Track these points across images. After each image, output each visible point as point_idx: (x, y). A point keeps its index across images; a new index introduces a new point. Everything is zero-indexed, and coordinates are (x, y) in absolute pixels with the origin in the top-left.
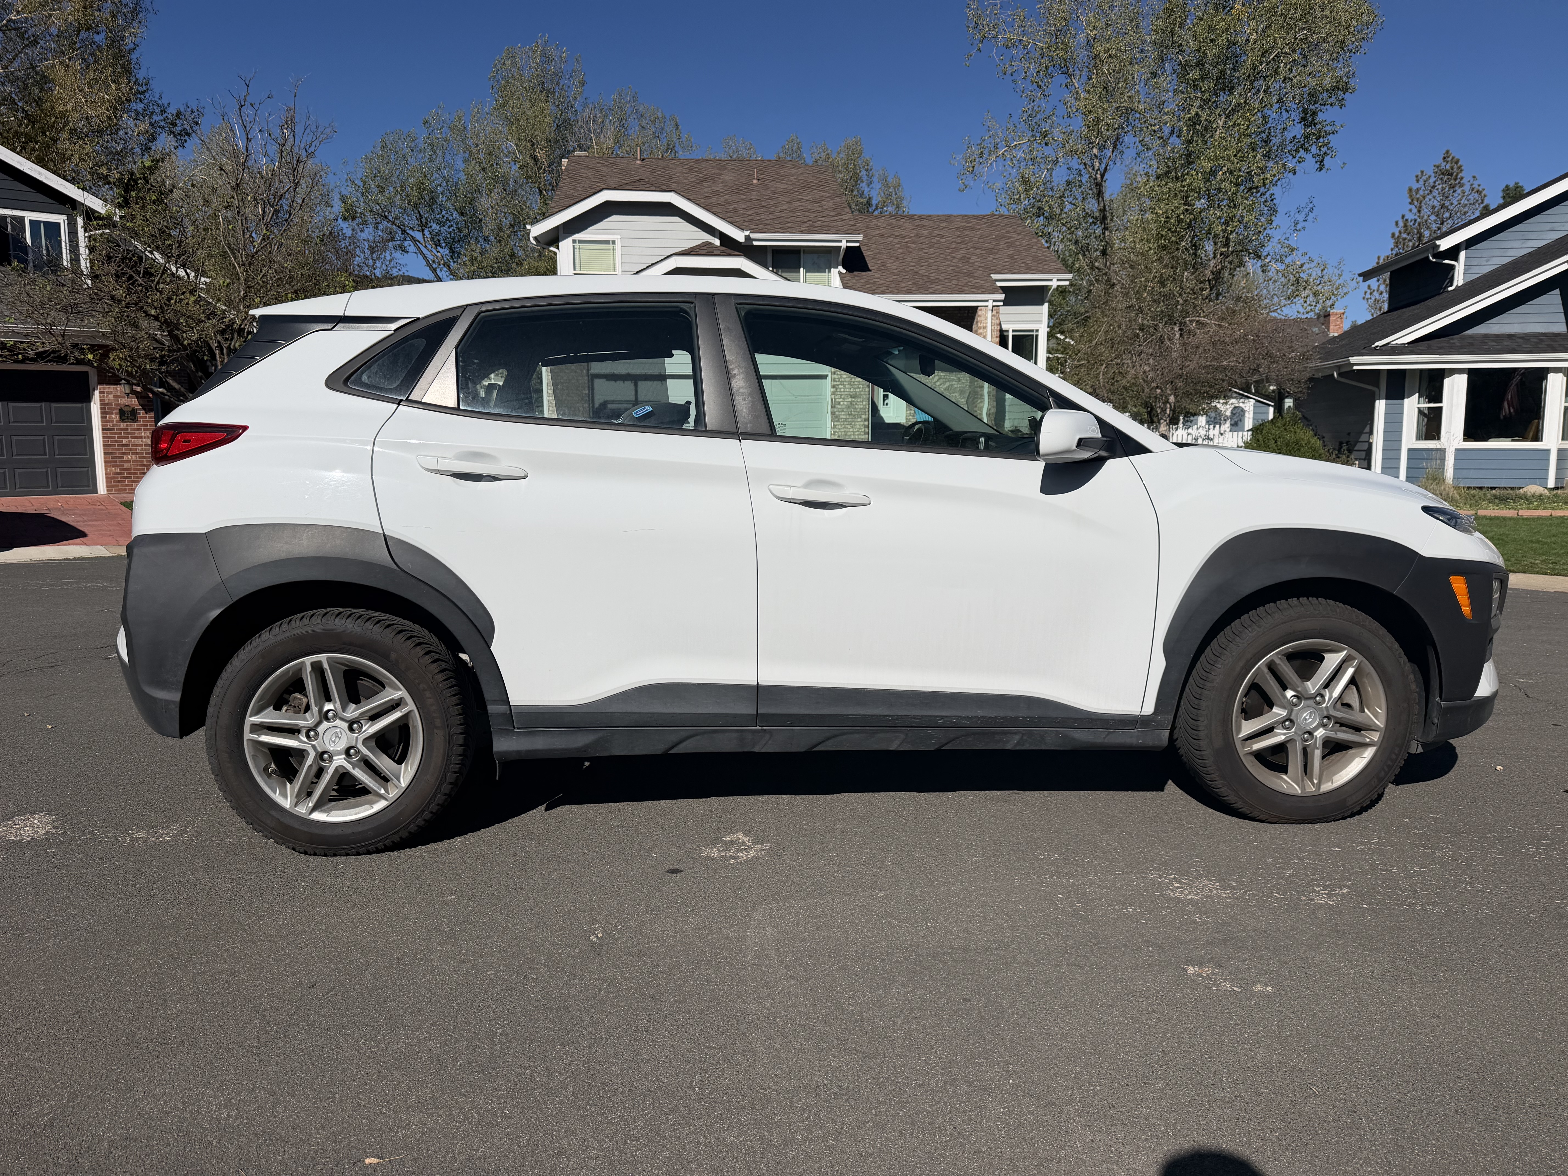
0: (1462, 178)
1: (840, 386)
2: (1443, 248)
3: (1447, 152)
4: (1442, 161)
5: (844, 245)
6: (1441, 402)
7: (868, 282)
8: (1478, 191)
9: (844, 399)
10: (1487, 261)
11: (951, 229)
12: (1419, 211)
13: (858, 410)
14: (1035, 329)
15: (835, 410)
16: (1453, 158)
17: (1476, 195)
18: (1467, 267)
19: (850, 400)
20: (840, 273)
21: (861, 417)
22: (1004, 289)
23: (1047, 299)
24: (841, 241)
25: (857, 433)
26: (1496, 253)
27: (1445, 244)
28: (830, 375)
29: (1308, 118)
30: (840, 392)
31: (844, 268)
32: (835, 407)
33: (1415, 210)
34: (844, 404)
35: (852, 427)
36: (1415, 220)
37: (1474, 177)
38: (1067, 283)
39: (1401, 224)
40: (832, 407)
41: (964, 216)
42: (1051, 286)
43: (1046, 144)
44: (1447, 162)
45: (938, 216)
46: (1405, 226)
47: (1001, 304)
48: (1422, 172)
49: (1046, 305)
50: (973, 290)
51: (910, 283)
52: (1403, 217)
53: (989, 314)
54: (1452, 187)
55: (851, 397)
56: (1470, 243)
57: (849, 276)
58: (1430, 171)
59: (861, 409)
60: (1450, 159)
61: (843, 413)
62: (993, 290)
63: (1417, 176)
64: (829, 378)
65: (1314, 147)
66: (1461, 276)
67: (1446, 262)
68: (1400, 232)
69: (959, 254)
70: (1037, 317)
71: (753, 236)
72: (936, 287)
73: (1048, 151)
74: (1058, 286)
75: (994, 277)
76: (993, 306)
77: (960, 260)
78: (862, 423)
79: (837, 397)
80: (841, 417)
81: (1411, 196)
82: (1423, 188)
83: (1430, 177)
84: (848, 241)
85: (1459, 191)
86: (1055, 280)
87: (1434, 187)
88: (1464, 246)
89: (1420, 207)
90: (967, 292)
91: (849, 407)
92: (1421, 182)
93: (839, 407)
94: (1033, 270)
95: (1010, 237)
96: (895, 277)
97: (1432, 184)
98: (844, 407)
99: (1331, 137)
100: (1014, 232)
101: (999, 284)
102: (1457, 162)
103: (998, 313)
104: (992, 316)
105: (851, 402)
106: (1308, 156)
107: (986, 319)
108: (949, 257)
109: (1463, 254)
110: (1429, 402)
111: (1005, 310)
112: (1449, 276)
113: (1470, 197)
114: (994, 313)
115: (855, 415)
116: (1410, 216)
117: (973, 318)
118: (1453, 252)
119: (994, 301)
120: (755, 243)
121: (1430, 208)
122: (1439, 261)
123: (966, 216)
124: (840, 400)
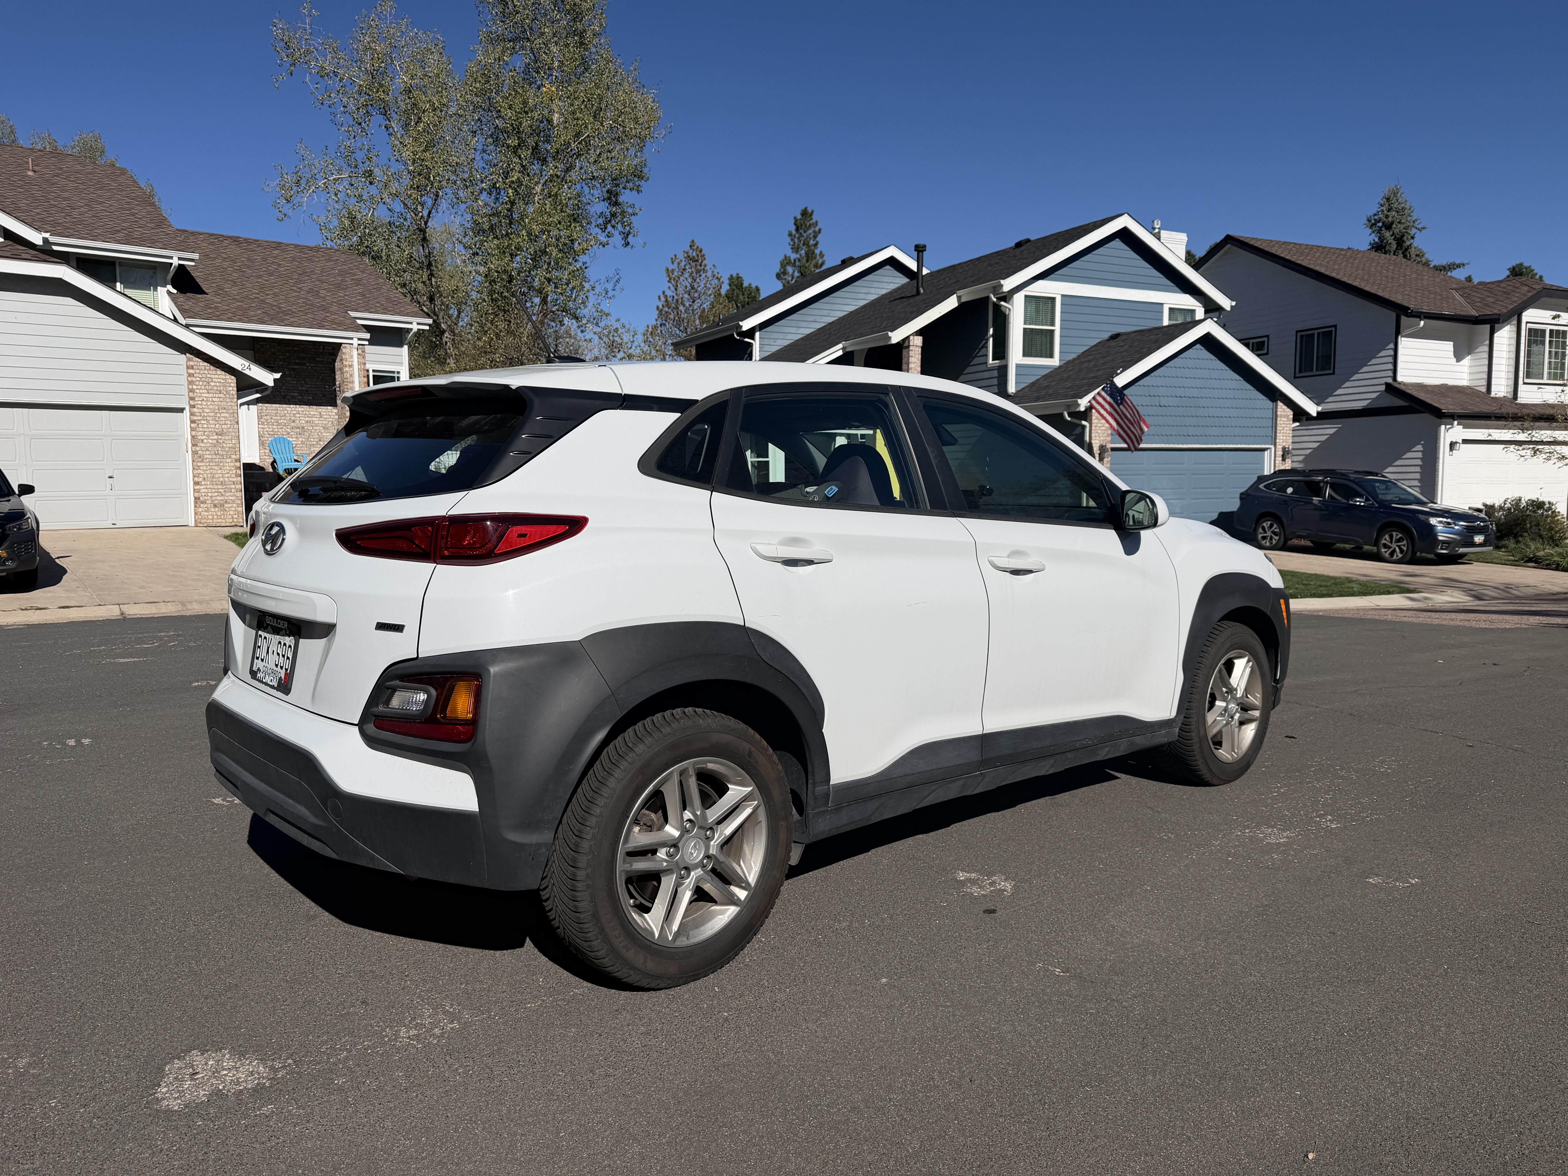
0: (705, 266)
1: (202, 422)
2: (745, 328)
3: (693, 241)
4: (689, 248)
5: (175, 262)
6: (767, 457)
7: (207, 306)
8: (717, 278)
9: (208, 436)
10: (774, 342)
11: (286, 258)
12: (676, 289)
13: (227, 449)
14: (396, 370)
15: (198, 449)
16: (697, 247)
17: (716, 281)
18: (762, 345)
19: (216, 437)
20: (169, 293)
21: (230, 458)
22: (368, 328)
23: (406, 342)
24: (171, 258)
25: (227, 475)
26: (781, 336)
27: (747, 324)
28: (187, 408)
29: (612, 197)
30: (203, 428)
31: (174, 287)
32: (197, 445)
33: (673, 288)
34: (208, 442)
35: (221, 469)
36: (673, 297)
37: (714, 266)
38: (427, 328)
39: (663, 299)
40: (193, 445)
41: (297, 246)
42: (411, 329)
43: (371, 183)
44: (694, 250)
45: (266, 242)
46: (667, 301)
47: (367, 343)
48: (675, 256)
49: (406, 347)
50: (334, 326)
51: (259, 312)
52: (664, 293)
53: (355, 353)
54: (698, 272)
55: (217, 434)
56: (763, 326)
57: (182, 298)
58: (681, 256)
59: (229, 447)
60: (695, 247)
61: (208, 453)
62: (357, 328)
63: (672, 259)
64: (187, 412)
65: (620, 225)
66: (758, 353)
67: (747, 340)
68: (663, 306)
69: (306, 286)
70: (396, 359)
71: (53, 239)
72: (292, 319)
73: (373, 190)
74: (419, 330)
75: (353, 314)
76: (359, 345)
77: (308, 293)
78: (232, 464)
79: (200, 433)
80: (205, 457)
81: (669, 275)
82: (677, 270)
83: (681, 261)
84: (180, 259)
85: (703, 276)
86: (415, 324)
87: (684, 270)
88: (758, 328)
89: (677, 286)
90: (328, 327)
91: (215, 446)
92: (676, 264)
93: (202, 445)
94: (390, 311)
95: (355, 275)
96: (240, 304)
97: (683, 267)
98: (209, 445)
99: (633, 218)
100: (357, 269)
101: (360, 322)
102: (701, 251)
103: (364, 352)
104: (359, 354)
105: (217, 440)
106: (616, 233)
107: (352, 357)
108: (295, 288)
109: (757, 334)
110: (758, 457)
111: (370, 349)
112: (748, 352)
113: (712, 282)
114: (360, 351)
115: (222, 455)
116: (669, 293)
117: (336, 355)
118: (751, 333)
119: (359, 339)
120: (55, 248)
121: (684, 288)
122: (742, 339)
123: (299, 246)
124: (202, 438)
